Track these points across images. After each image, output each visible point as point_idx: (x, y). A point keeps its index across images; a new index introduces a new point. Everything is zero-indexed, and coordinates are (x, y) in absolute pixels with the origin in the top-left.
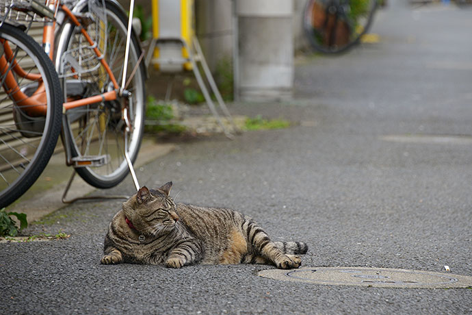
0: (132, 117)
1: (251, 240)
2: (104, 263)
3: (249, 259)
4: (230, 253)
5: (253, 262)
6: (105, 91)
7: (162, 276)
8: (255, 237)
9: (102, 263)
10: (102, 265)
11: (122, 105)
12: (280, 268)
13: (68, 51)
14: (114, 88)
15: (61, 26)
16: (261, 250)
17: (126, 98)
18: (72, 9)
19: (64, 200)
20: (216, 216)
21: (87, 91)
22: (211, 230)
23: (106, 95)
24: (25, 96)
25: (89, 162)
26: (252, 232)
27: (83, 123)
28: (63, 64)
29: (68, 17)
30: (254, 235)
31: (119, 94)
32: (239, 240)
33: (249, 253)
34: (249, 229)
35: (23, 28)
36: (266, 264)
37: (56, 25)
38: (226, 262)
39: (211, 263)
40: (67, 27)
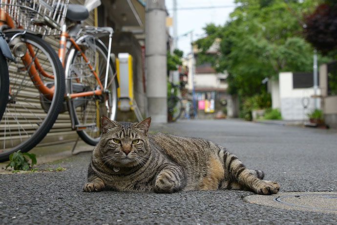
0: (111, 105)
1: (228, 168)
2: (87, 191)
3: (225, 185)
4: (210, 179)
5: (229, 188)
6: (95, 89)
7: (152, 205)
8: (232, 164)
9: (84, 191)
10: (85, 193)
11: (105, 98)
12: (261, 193)
13: (74, 64)
14: (100, 88)
15: (69, 50)
16: (238, 176)
17: (107, 94)
18: (76, 41)
19: (73, 153)
20: (195, 143)
21: (85, 89)
22: (191, 158)
23: (96, 92)
24: (47, 89)
25: (85, 127)
26: (229, 159)
27: (83, 108)
28: (70, 72)
29: (73, 45)
30: (231, 162)
31: (103, 91)
32: (217, 168)
33: (226, 179)
34: (225, 157)
35: (40, 36)
36: (241, 189)
37: (66, 49)
38: (206, 188)
39: (192, 188)
40: (73, 51)
